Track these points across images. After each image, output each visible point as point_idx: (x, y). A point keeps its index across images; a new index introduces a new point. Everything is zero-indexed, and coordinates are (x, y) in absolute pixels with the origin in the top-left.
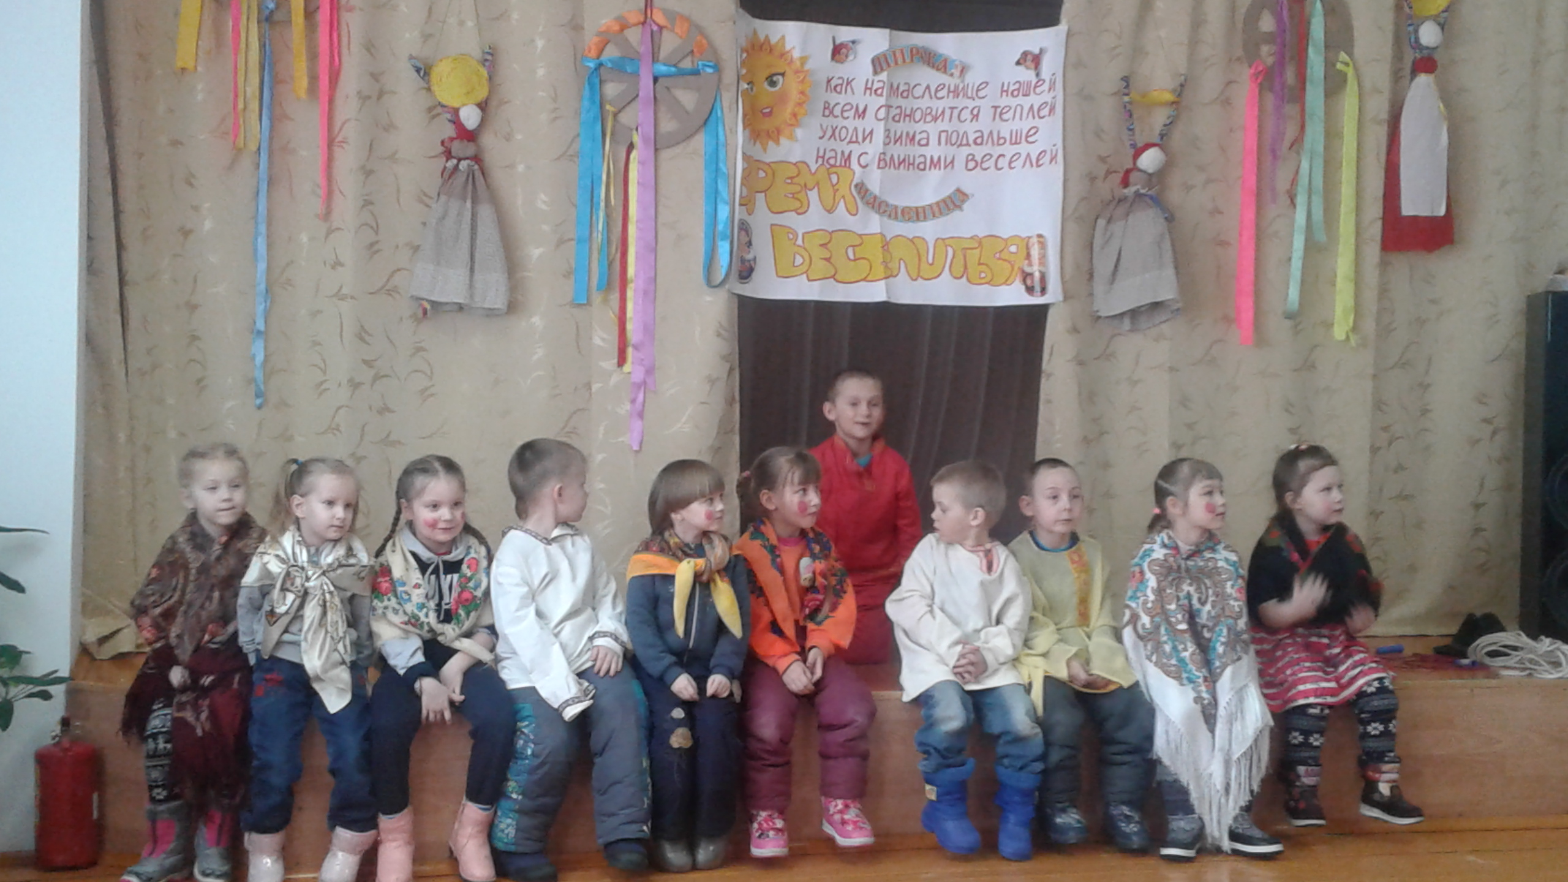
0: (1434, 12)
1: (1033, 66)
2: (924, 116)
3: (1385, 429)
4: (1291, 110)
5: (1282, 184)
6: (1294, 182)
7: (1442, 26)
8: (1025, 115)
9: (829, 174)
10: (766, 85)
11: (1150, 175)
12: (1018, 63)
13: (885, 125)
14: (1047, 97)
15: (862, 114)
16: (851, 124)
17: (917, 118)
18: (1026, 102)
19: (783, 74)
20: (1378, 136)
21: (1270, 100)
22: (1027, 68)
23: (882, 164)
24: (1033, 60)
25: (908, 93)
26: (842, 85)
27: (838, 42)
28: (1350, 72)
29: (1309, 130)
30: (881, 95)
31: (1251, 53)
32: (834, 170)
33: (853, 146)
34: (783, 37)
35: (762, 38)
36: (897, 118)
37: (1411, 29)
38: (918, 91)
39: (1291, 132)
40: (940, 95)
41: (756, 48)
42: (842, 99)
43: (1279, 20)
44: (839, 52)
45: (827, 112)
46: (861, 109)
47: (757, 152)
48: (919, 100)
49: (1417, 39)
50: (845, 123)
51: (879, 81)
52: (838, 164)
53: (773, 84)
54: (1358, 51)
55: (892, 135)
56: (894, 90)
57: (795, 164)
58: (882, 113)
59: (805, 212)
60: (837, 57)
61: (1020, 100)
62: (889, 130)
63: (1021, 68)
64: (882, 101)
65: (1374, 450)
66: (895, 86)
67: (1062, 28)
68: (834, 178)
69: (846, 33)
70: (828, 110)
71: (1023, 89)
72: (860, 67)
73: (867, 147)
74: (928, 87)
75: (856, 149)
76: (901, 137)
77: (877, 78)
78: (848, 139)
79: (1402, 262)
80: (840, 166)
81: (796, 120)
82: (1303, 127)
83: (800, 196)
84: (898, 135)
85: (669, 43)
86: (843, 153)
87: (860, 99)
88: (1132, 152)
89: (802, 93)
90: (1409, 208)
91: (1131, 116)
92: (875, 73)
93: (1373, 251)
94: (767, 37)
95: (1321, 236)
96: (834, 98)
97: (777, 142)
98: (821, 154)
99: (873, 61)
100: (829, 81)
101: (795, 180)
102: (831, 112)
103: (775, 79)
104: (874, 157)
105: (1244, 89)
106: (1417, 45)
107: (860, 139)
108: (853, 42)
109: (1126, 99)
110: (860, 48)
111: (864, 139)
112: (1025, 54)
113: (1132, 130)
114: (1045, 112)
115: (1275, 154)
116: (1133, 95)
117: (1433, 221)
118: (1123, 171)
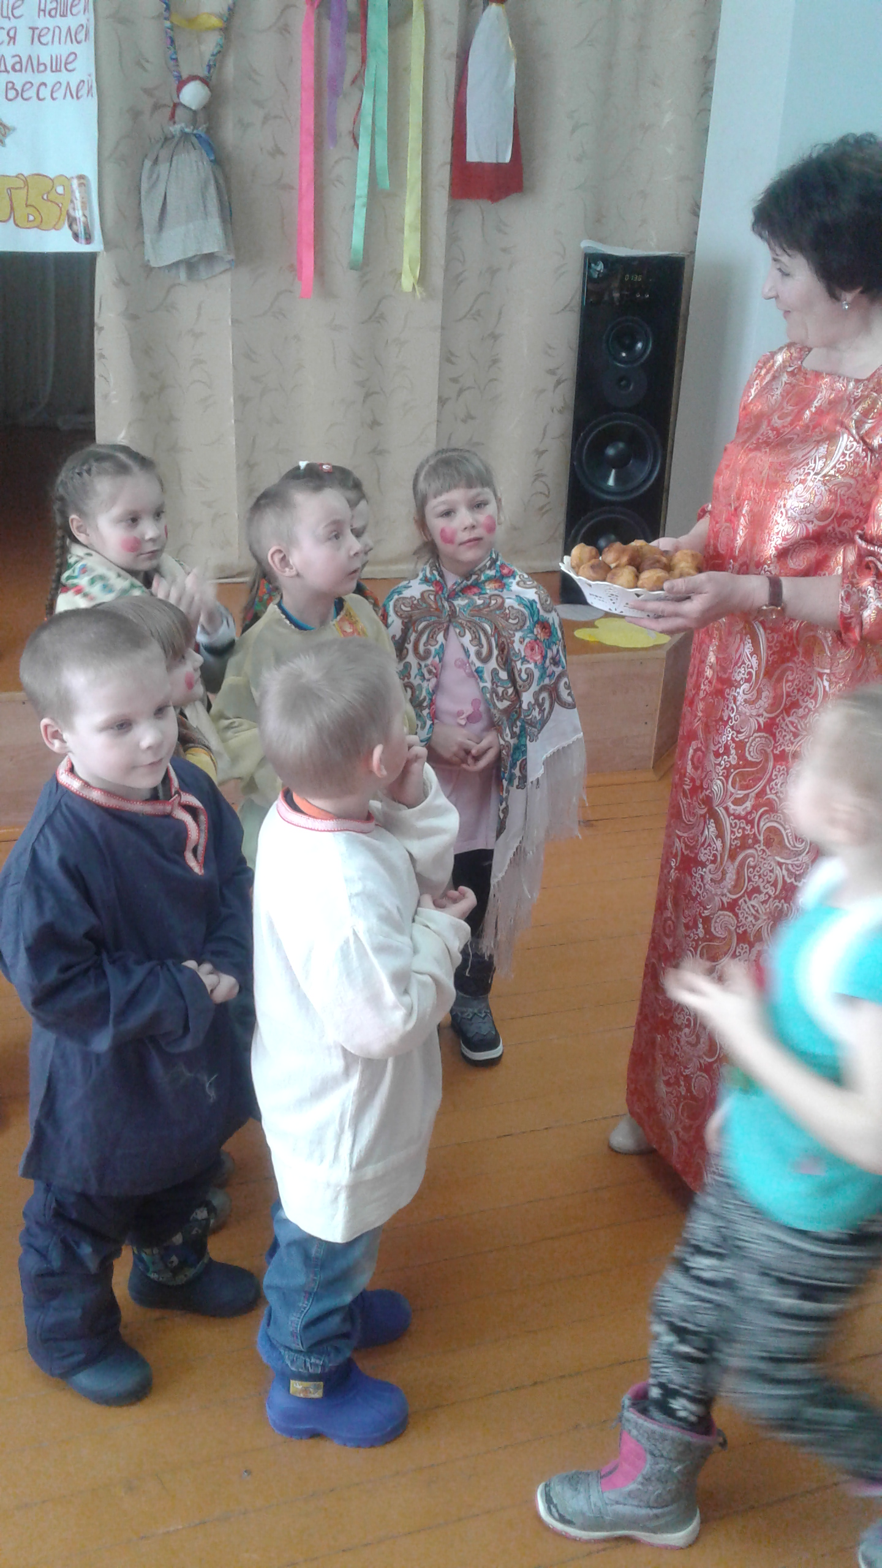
3: (455, 380)
4: (353, 40)
5: (344, 124)
6: (356, 121)
8: (63, 39)
11: (195, 112)
14: (82, 19)
18: (64, 24)
20: (445, 72)
21: (327, 25)
29: (372, 62)
39: (352, 64)
61: (59, 21)
65: (442, 401)
71: (60, 8)
79: (474, 210)
82: (364, 61)
88: (175, 84)
90: (473, 155)
91: (172, 42)
93: (441, 198)
95: (385, 183)
105: (301, 14)
109: (167, 24)
113: (176, 60)
114: (81, 36)
115: (335, 91)
116: (176, 19)
117: (498, 167)
118: (172, 105)
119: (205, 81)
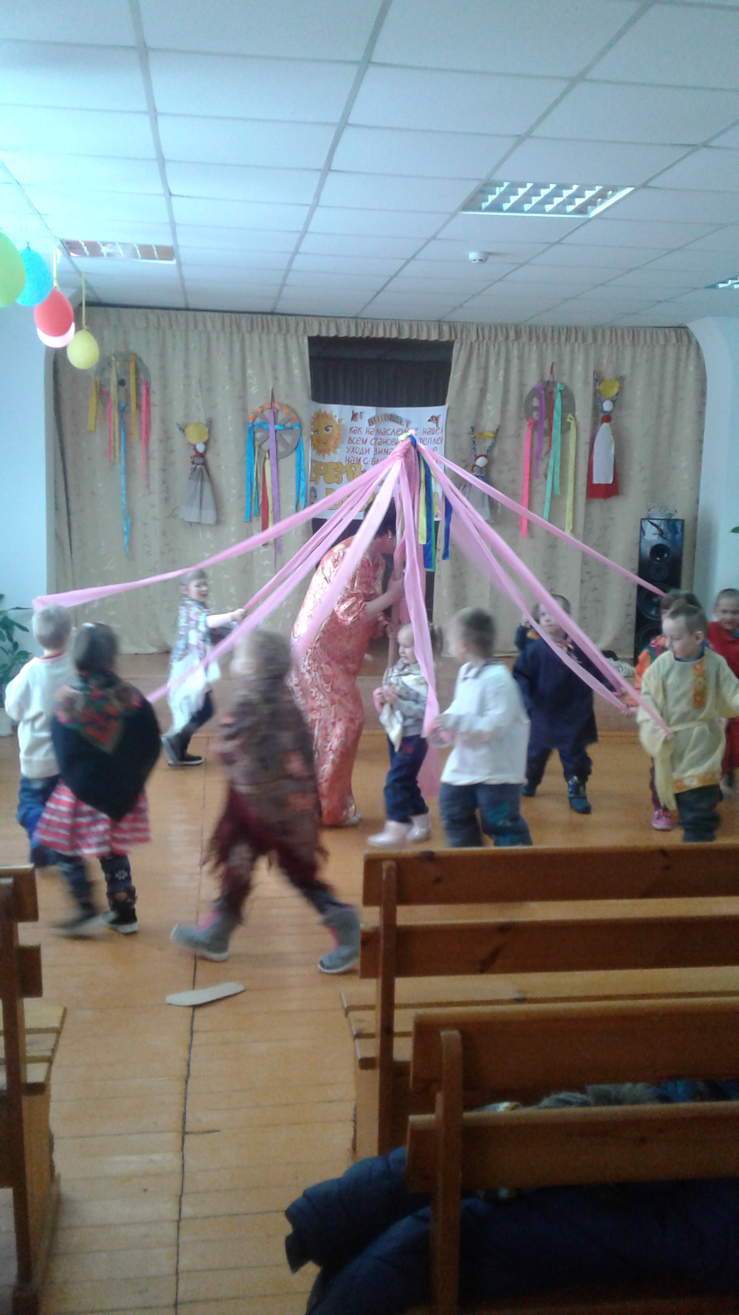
0: (611, 396)
1: (435, 421)
2: (392, 442)
3: (588, 573)
4: (546, 439)
5: (541, 470)
6: (547, 468)
7: (614, 402)
8: (432, 442)
9: (351, 467)
10: (325, 431)
11: (481, 468)
12: (429, 421)
13: (375, 446)
14: (440, 435)
15: (365, 442)
16: (360, 446)
17: (389, 443)
18: (433, 437)
19: (332, 426)
20: (584, 449)
21: (536, 435)
22: (434, 423)
23: (373, 463)
24: (435, 419)
25: (385, 432)
26: (356, 430)
27: (355, 412)
28: (573, 423)
29: (553, 446)
30: (373, 434)
31: (528, 415)
32: (354, 465)
33: (361, 455)
34: (332, 411)
35: (323, 411)
36: (380, 443)
37: (600, 403)
38: (389, 432)
39: (545, 448)
40: (398, 433)
41: (319, 417)
42: (357, 436)
43: (541, 402)
44: (354, 416)
45: (350, 442)
46: (364, 440)
47: (320, 458)
48: (390, 436)
49: (602, 408)
50: (358, 446)
51: (372, 429)
52: (355, 462)
53: (327, 430)
54: (577, 413)
55: (378, 450)
56: (378, 431)
57: (337, 463)
58: (373, 442)
59: (340, 483)
60: (354, 419)
61: (431, 436)
62: (376, 449)
63: (431, 423)
64: (373, 437)
65: (582, 581)
66: (379, 430)
67: (446, 406)
68: (353, 469)
69: (358, 409)
70: (351, 441)
71: (432, 432)
72: (363, 423)
73: (367, 455)
74: (393, 430)
75: (363, 457)
76: (382, 451)
77: (371, 427)
78: (359, 452)
79: (597, 503)
80: (356, 463)
81: (336, 446)
82: (550, 446)
83: (339, 476)
84: (381, 450)
85: (281, 416)
86: (357, 458)
87: (364, 435)
88: (474, 458)
89: (339, 434)
90: (596, 481)
91: (474, 442)
92: (370, 425)
93: (582, 498)
94: (325, 412)
95: (558, 492)
96: (353, 436)
97: (329, 454)
98: (347, 459)
99: (369, 422)
100: (351, 429)
101: (336, 470)
102: (352, 442)
103: (328, 428)
104: (370, 460)
105: (526, 431)
106: (602, 411)
107: (364, 452)
108: (361, 413)
109: (472, 436)
110: (364, 415)
111: (366, 452)
112: (432, 417)
113: (475, 449)
114: (439, 441)
115: (538, 458)
116: (476, 434)
117: (607, 485)
118: (472, 465)
119: (486, 456)
